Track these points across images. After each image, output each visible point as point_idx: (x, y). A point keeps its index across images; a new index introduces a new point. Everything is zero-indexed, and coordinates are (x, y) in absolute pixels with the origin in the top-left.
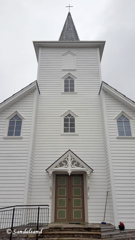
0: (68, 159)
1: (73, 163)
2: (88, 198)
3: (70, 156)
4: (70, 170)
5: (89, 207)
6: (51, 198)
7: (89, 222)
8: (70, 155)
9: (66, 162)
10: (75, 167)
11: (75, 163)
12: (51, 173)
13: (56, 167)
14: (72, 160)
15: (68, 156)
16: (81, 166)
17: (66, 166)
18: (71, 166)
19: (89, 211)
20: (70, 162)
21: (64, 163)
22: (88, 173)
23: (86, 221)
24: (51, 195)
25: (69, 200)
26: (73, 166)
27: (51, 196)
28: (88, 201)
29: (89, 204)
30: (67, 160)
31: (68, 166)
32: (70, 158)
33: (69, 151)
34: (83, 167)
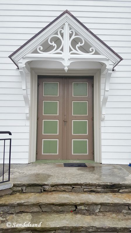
0: (62, 35)
1: (74, 42)
2: (103, 120)
3: (66, 27)
4: (66, 59)
5: (103, 136)
6: (28, 119)
7: (103, 162)
8: (67, 24)
9: (58, 42)
10: (79, 52)
11: (79, 45)
12: (22, 64)
13: (35, 52)
14: (73, 37)
15: (63, 28)
16: (93, 50)
17: (59, 51)
18: (71, 50)
19: (103, 142)
20: (66, 42)
21: (53, 44)
22: (109, 65)
23: (97, 160)
24: (28, 112)
25: (65, 122)
26: (74, 51)
27: (28, 115)
28: (102, 124)
29: (103, 130)
30: (59, 36)
31: (62, 50)
32: (66, 32)
33: (66, 15)
34: (97, 53)
